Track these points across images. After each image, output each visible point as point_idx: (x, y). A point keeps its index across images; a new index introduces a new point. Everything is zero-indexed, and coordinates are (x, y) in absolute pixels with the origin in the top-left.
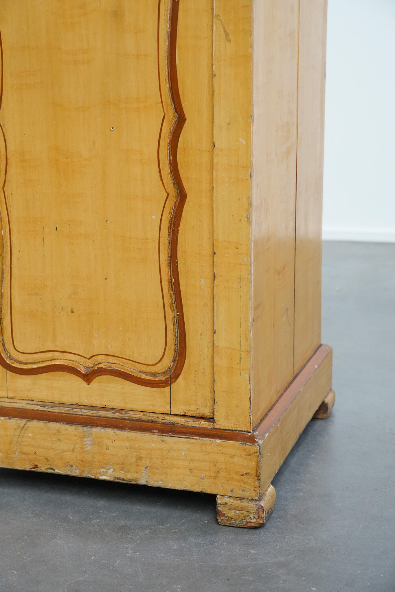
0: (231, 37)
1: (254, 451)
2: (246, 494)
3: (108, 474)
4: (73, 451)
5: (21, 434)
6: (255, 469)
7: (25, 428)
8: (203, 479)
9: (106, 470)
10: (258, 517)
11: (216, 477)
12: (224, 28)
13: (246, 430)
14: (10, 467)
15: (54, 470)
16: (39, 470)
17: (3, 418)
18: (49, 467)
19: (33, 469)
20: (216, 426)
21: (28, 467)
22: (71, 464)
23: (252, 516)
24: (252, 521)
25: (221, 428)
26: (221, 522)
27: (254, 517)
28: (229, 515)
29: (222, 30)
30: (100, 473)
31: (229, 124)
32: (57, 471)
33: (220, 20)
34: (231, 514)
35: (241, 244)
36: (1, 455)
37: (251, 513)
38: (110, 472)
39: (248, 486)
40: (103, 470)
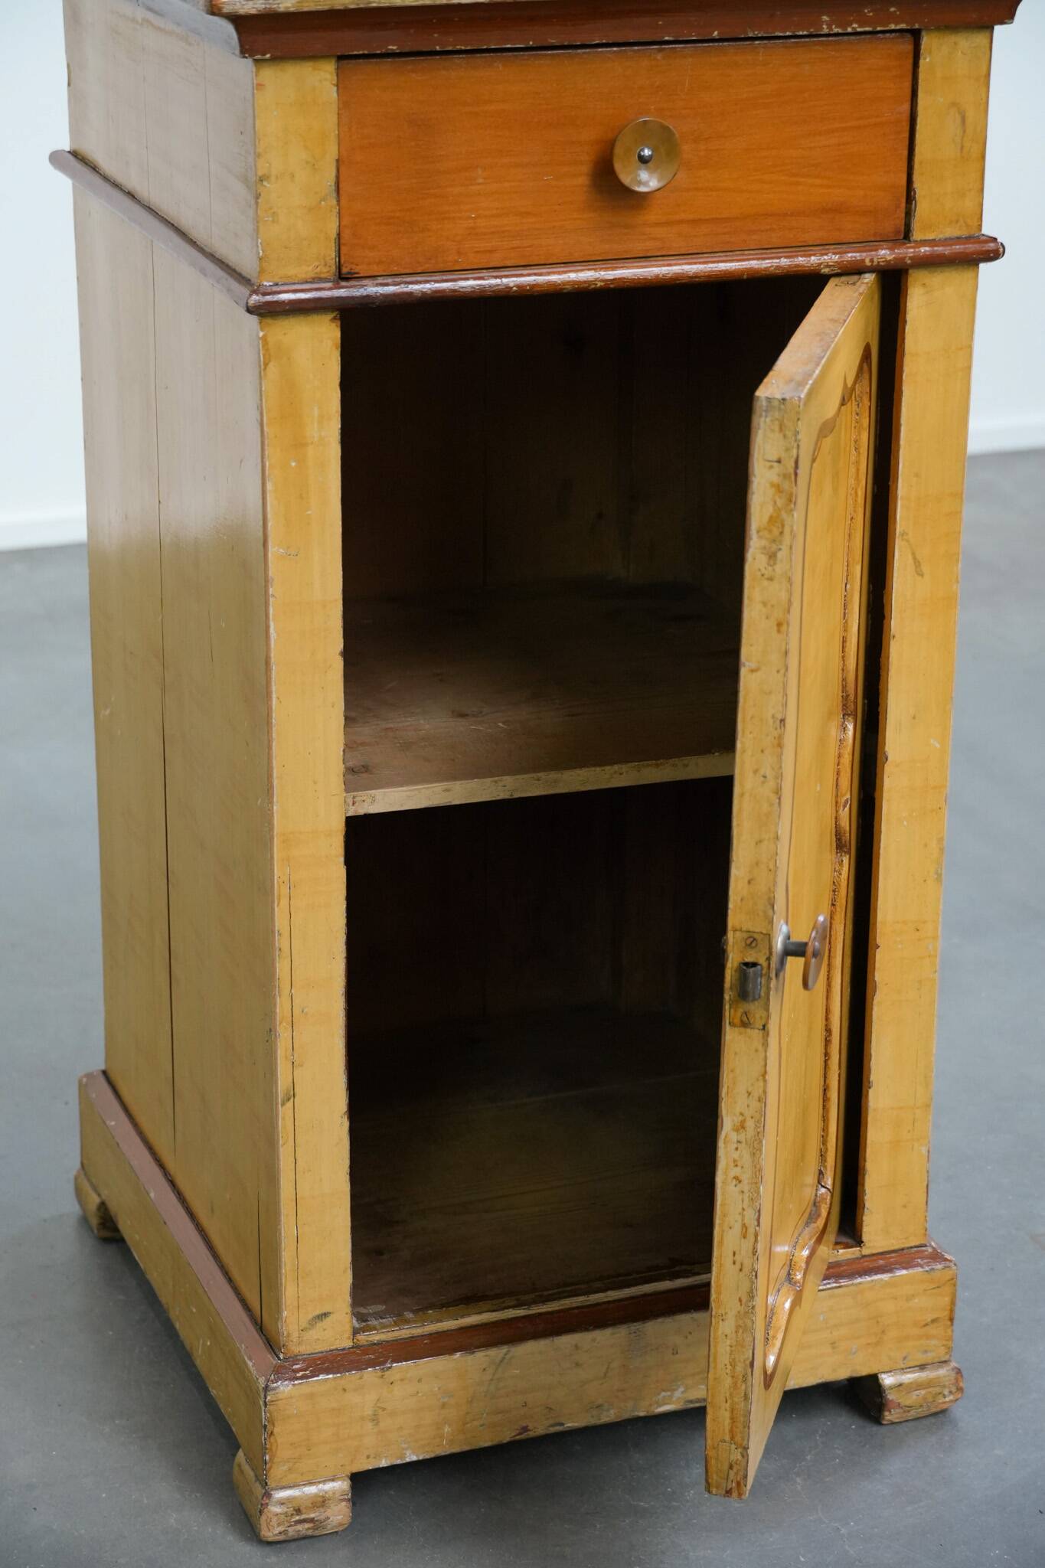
0: (925, 568)
1: (948, 1278)
2: (930, 1357)
3: (674, 1399)
4: (605, 1377)
5: (497, 1376)
6: (948, 1307)
7: (506, 1361)
8: (855, 1353)
9: (669, 1393)
10: (957, 1389)
11: (877, 1344)
12: (913, 554)
13: (917, 1243)
15: (562, 1424)
16: (531, 1434)
18: (551, 1422)
19: (518, 1437)
20: (866, 1251)
21: (506, 1436)
22: (600, 1401)
23: (946, 1392)
24: (947, 1399)
25: (874, 1252)
26: (889, 1420)
27: (951, 1392)
28: (908, 1403)
29: (910, 557)
30: (657, 1402)
31: (914, 718)
32: (568, 1425)
33: (908, 541)
34: (913, 1398)
35: (925, 922)
36: (447, 1429)
37: (944, 1386)
38: (678, 1394)
39: (934, 1342)
40: (663, 1394)
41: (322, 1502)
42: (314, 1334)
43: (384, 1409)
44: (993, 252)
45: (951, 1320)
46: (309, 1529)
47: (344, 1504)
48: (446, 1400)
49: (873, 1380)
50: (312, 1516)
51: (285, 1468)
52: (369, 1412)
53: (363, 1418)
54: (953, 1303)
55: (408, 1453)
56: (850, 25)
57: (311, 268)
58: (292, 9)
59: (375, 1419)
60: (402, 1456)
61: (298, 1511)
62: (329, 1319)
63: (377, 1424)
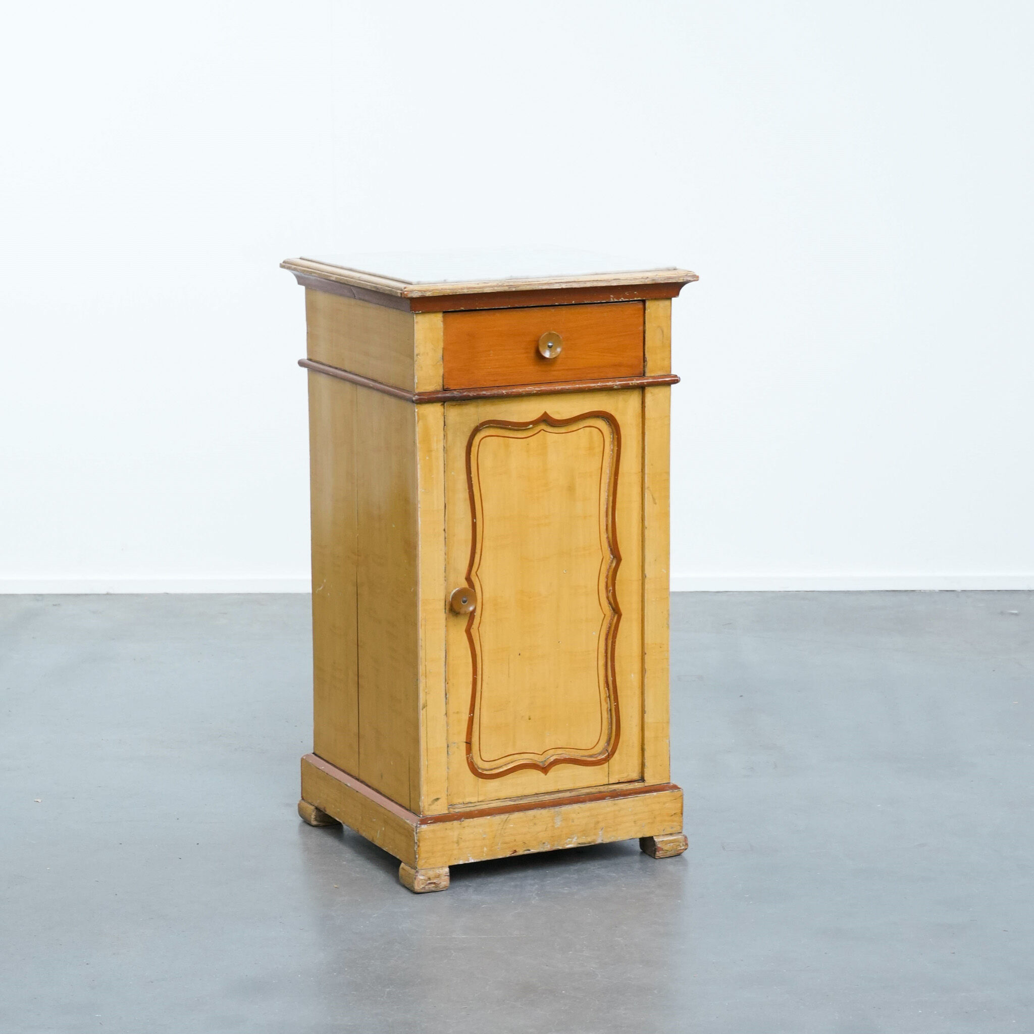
0: (657, 501)
1: (679, 795)
2: (674, 830)
3: (573, 842)
4: (546, 830)
5: (504, 827)
6: (680, 808)
7: (507, 821)
9: (571, 839)
11: (652, 823)
12: (652, 495)
13: (668, 782)
14: (493, 858)
15: (529, 850)
16: (517, 854)
17: (489, 817)
18: (526, 849)
19: (512, 855)
20: (646, 784)
21: (508, 854)
22: (544, 841)
23: (681, 845)
24: (680, 848)
25: (651, 784)
26: (658, 857)
27: (683, 845)
28: (666, 848)
29: (651, 497)
30: (566, 843)
31: (655, 560)
32: (533, 851)
33: (650, 490)
35: (663, 644)
36: (485, 849)
37: (680, 842)
38: (574, 840)
39: (675, 823)
40: (569, 840)
41: (438, 876)
42: (433, 807)
43: (461, 839)
44: (676, 381)
45: (682, 814)
46: (433, 887)
47: (447, 877)
48: (484, 836)
49: (651, 838)
50: (435, 881)
51: (423, 861)
52: (455, 839)
53: (453, 842)
54: (682, 806)
55: (470, 858)
56: (620, 298)
57: (433, 387)
58: (431, 295)
59: (458, 843)
60: (468, 860)
61: (429, 879)
62: (440, 801)
63: (458, 845)
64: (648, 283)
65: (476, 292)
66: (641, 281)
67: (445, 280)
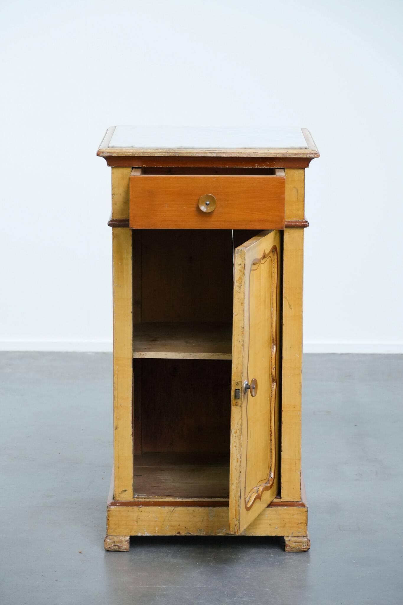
0: (292, 307)
1: (305, 511)
2: (300, 534)
3: (223, 532)
4: (202, 521)
5: (171, 515)
6: (305, 520)
7: (173, 511)
8: (277, 529)
9: (221, 530)
10: (308, 545)
11: (284, 527)
13: (298, 501)
14: (163, 535)
15: (190, 533)
16: (181, 535)
17: (160, 507)
18: (187, 532)
19: (177, 535)
20: (282, 500)
21: (174, 534)
22: (201, 529)
23: (304, 545)
24: (304, 547)
25: (285, 501)
26: (287, 551)
27: (305, 545)
28: (292, 546)
29: (288, 304)
30: (218, 532)
31: (291, 348)
32: (192, 534)
33: (287, 299)
34: (293, 545)
35: (296, 406)
36: (157, 528)
37: (303, 543)
38: (224, 531)
39: (301, 530)
40: (219, 530)
41: (121, 542)
42: (122, 495)
43: (139, 519)
45: (306, 524)
46: (117, 548)
47: (127, 543)
48: (157, 519)
49: (283, 537)
50: (118, 544)
51: (112, 530)
52: (135, 519)
53: (133, 520)
54: (307, 519)
55: (146, 533)
56: (263, 166)
58: (116, 156)
59: (137, 521)
60: (145, 534)
61: (114, 542)
62: (126, 492)
63: (137, 523)
64: (279, 157)
65: (149, 155)
66: (274, 155)
67: (132, 146)
